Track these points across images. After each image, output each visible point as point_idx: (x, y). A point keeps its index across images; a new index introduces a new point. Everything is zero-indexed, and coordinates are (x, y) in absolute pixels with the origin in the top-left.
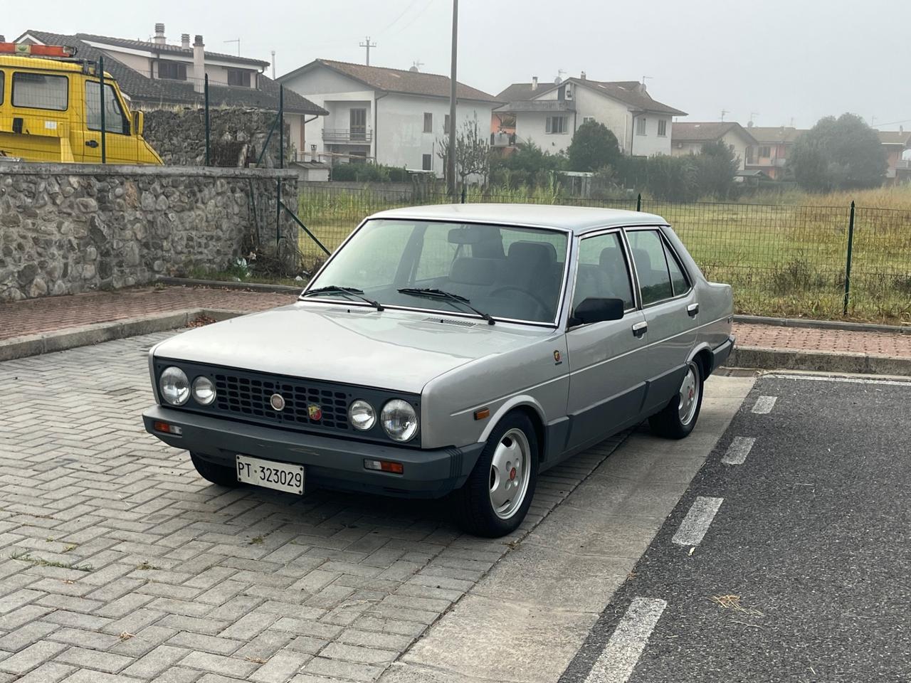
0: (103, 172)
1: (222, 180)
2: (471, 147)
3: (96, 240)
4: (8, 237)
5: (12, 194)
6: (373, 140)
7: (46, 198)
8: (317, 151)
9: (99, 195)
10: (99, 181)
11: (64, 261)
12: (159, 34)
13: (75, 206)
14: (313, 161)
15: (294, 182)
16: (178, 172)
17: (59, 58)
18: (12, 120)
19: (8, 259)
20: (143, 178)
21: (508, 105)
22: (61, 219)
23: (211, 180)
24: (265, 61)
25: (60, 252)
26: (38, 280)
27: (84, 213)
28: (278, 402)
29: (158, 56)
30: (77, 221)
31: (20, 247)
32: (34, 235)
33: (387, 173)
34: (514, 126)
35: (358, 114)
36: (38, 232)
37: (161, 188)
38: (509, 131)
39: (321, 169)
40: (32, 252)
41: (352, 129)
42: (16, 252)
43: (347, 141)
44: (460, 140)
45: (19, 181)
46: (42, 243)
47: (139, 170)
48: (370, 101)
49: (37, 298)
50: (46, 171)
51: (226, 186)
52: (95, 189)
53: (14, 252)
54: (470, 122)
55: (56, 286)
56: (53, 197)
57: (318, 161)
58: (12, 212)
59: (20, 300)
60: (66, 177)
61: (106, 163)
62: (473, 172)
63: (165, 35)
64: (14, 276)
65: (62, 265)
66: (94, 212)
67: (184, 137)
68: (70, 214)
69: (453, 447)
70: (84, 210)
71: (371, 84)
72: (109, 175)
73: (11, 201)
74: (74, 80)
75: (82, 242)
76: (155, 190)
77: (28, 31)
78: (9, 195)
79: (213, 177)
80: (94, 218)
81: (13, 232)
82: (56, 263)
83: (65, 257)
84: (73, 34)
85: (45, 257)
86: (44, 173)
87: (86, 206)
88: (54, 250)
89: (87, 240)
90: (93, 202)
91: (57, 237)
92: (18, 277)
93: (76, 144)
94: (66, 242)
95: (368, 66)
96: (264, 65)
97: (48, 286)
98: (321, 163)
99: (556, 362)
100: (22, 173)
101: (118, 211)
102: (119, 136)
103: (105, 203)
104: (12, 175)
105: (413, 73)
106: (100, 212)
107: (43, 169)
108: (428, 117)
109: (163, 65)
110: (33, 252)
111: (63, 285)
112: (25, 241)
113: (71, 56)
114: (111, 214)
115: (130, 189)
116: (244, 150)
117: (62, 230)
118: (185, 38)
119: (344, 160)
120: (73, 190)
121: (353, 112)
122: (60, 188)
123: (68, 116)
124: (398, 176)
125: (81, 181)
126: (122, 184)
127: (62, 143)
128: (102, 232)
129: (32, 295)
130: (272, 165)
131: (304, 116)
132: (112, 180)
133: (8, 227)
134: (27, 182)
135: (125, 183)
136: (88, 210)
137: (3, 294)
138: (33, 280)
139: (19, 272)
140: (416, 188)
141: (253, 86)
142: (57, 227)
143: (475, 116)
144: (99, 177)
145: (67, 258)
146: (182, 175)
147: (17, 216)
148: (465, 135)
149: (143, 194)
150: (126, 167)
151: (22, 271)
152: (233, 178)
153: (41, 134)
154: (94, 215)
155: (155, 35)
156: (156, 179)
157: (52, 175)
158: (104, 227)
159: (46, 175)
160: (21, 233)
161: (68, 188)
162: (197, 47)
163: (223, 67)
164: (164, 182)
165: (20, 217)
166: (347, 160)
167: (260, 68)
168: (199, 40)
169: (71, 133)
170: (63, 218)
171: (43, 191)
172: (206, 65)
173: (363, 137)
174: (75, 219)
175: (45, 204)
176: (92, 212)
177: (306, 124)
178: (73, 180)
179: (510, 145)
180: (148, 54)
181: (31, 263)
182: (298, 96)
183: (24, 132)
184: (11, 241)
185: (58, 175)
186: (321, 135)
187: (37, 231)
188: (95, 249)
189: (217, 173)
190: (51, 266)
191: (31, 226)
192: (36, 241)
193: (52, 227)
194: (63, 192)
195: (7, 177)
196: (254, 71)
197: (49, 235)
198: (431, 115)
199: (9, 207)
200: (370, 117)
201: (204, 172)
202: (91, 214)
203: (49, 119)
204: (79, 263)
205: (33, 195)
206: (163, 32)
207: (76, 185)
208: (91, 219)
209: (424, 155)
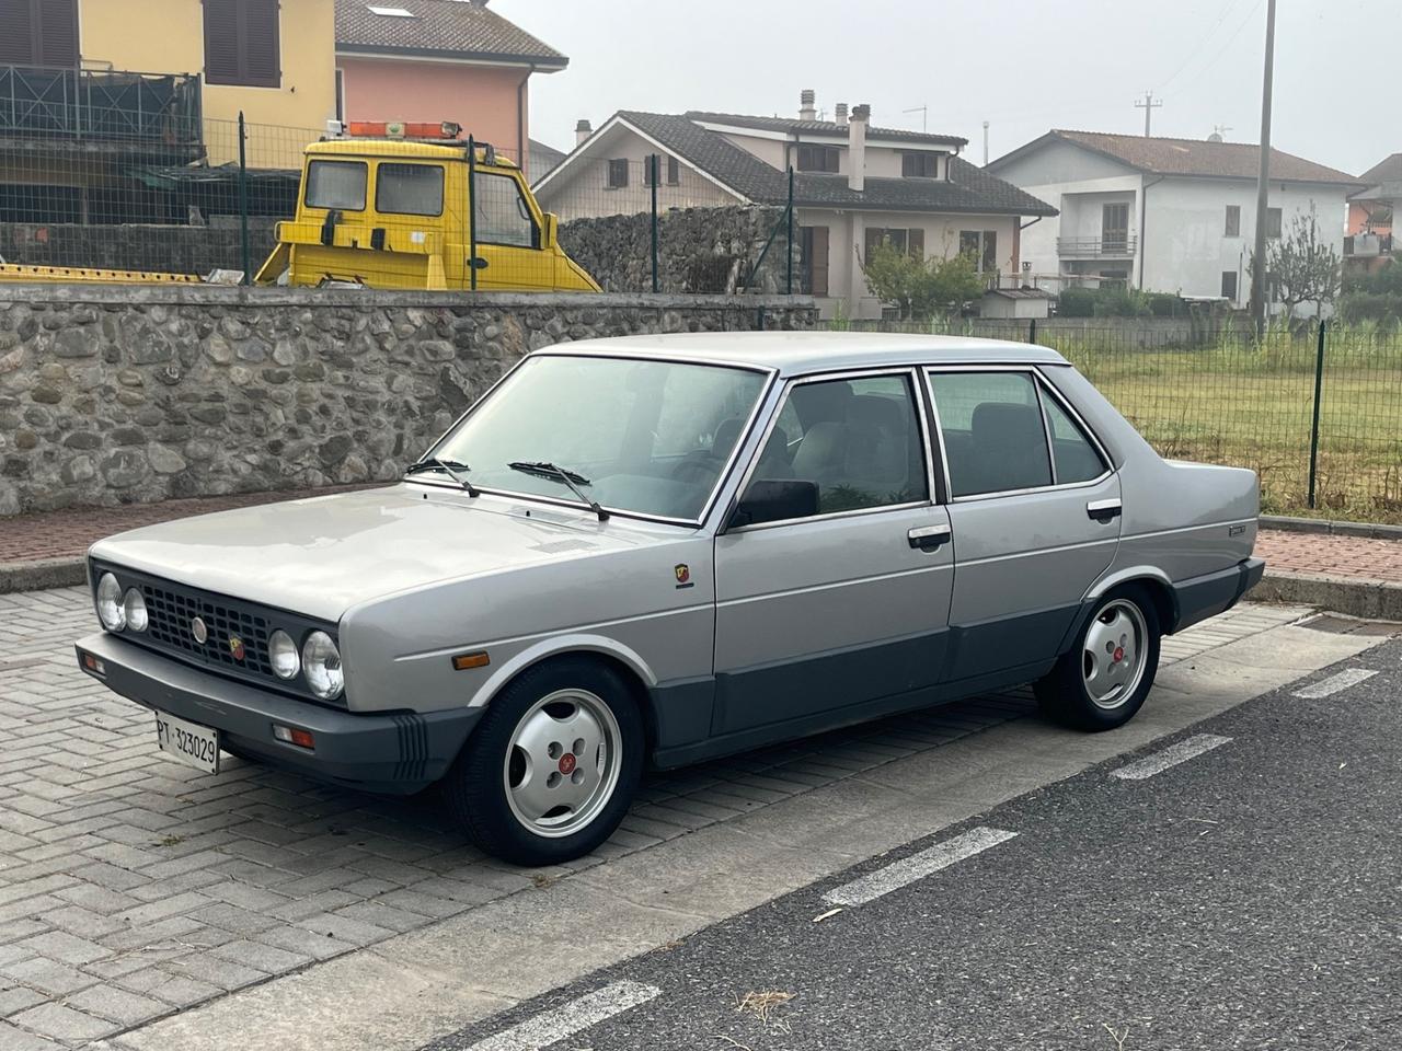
0: (463, 303)
1: (673, 313)
2: (1303, 259)
3: (451, 401)
4: (304, 396)
5: (313, 335)
6: (1139, 252)
7: (368, 340)
8: (1032, 271)
9: (458, 337)
10: (458, 316)
11: (398, 431)
12: (806, 107)
13: (417, 352)
14: (1026, 288)
15: (806, 315)
16: (593, 302)
17: (438, 141)
18: (370, 232)
19: (305, 428)
20: (532, 311)
21: (1379, 188)
22: (393, 371)
23: (654, 313)
24: (961, 137)
25: (390, 419)
26: (353, 458)
27: (432, 362)
28: (200, 629)
29: (797, 139)
30: (421, 373)
31: (324, 411)
32: (348, 393)
33: (1147, 303)
34: (1390, 221)
35: (1116, 212)
36: (354, 389)
37: (564, 326)
38: (1382, 231)
39: (1036, 298)
40: (344, 418)
41: (1106, 237)
42: (318, 418)
43: (1095, 255)
44: (1286, 247)
45: (323, 316)
46: (362, 405)
47: (526, 300)
48: (1135, 192)
49: (350, 484)
50: (368, 301)
51: (679, 321)
52: (451, 328)
53: (314, 418)
54: (1303, 218)
55: (383, 467)
56: (380, 339)
57: (1032, 286)
58: (312, 361)
59: (323, 486)
60: (402, 310)
61: (477, 289)
62: (1307, 298)
63: (815, 107)
64: (314, 452)
65: (393, 437)
66: (449, 361)
67: (669, 251)
68: (407, 364)
69: (410, 712)
70: (432, 359)
71: (1137, 163)
72: (475, 307)
73: (311, 345)
74: (452, 171)
75: (426, 404)
76: (552, 328)
77: (619, 112)
78: (307, 335)
79: (657, 309)
80: (448, 369)
81: (312, 389)
82: (384, 434)
83: (398, 425)
84: (682, 112)
85: (364, 424)
86: (364, 304)
87: (434, 353)
88: (381, 416)
89: (436, 401)
90: (447, 347)
91: (386, 396)
92: (319, 454)
93: (452, 263)
94: (401, 404)
95: (1147, 138)
96: (960, 143)
97: (370, 468)
98: (1038, 290)
99: (679, 583)
100: (329, 304)
101: (490, 359)
102: (525, 251)
103: (467, 347)
104: (313, 307)
105: (1214, 145)
106: (459, 361)
107: (364, 299)
108: (1233, 213)
109: (805, 152)
110: (346, 418)
111: (395, 466)
112: (333, 401)
113: (453, 137)
114: (477, 363)
115: (511, 328)
116: (735, 268)
117: (394, 387)
118: (841, 109)
119: (1092, 283)
120: (414, 329)
121: (1107, 209)
122: (392, 326)
123: (442, 224)
124: (1167, 307)
125: (428, 315)
126: (497, 319)
127: (430, 262)
128: (461, 390)
129: (342, 480)
130: (775, 290)
131: (1019, 219)
132: (480, 314)
133: (304, 381)
134: (337, 317)
135: (503, 318)
136: (439, 358)
137: (295, 477)
138: (344, 458)
139: (321, 446)
140: (1196, 325)
141: (941, 177)
142: (386, 382)
143: (1313, 208)
144: (458, 311)
145: (402, 428)
146: (601, 306)
147: (320, 365)
148: (1294, 239)
149: (533, 335)
150: (502, 295)
151: (326, 445)
152: (693, 309)
153: (404, 251)
154: (448, 365)
155: (801, 107)
156: (556, 312)
157: (379, 307)
158: (465, 383)
159: (367, 307)
160: (326, 391)
161: (406, 327)
162: (855, 123)
163: (896, 150)
164: (570, 316)
165: (325, 368)
166: (1095, 285)
167: (954, 147)
168: (862, 112)
169: (445, 248)
170: (396, 369)
171: (364, 330)
172: (866, 147)
173: (1122, 248)
174: (417, 370)
175: (366, 350)
176: (445, 361)
177: (1022, 231)
178: (414, 315)
179: (1381, 253)
180: (783, 136)
181: (342, 433)
182: (1012, 189)
183: (386, 248)
184: (309, 402)
185: (389, 308)
186: (1055, 247)
187: (351, 387)
188: (449, 415)
189: (664, 302)
190: (375, 439)
191: (342, 381)
192: (350, 402)
193: (377, 383)
194: (397, 331)
195: (303, 310)
196: (943, 153)
197: (371, 393)
198: (1237, 209)
199: (305, 353)
200: (1134, 217)
201: (640, 301)
202: (444, 364)
203: (415, 228)
204: (422, 435)
205: (346, 336)
206: (812, 102)
207: (418, 322)
208: (442, 371)
209: (1224, 274)
